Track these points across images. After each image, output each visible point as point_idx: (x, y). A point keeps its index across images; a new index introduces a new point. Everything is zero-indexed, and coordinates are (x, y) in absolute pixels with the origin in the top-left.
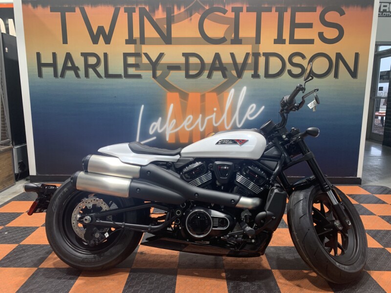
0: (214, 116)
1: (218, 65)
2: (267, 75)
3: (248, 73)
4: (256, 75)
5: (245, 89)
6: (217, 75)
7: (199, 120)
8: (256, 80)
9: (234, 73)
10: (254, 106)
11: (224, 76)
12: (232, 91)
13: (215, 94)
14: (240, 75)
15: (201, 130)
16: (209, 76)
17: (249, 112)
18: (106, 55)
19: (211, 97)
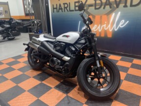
0: (105, 25)
1: (108, 3)
2: (131, 5)
3: (122, 5)
4: (125, 6)
5: (119, 13)
6: (108, 7)
7: (99, 27)
8: (126, 8)
9: (115, 6)
10: (123, 21)
11: (111, 7)
12: (114, 14)
13: (106, 16)
14: (118, 6)
15: (100, 31)
16: (104, 8)
17: (121, 24)
18: (69, 3)
19: (104, 17)
